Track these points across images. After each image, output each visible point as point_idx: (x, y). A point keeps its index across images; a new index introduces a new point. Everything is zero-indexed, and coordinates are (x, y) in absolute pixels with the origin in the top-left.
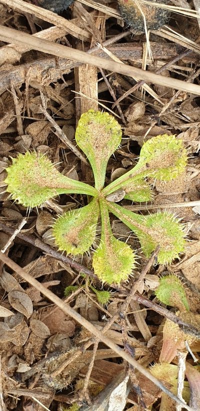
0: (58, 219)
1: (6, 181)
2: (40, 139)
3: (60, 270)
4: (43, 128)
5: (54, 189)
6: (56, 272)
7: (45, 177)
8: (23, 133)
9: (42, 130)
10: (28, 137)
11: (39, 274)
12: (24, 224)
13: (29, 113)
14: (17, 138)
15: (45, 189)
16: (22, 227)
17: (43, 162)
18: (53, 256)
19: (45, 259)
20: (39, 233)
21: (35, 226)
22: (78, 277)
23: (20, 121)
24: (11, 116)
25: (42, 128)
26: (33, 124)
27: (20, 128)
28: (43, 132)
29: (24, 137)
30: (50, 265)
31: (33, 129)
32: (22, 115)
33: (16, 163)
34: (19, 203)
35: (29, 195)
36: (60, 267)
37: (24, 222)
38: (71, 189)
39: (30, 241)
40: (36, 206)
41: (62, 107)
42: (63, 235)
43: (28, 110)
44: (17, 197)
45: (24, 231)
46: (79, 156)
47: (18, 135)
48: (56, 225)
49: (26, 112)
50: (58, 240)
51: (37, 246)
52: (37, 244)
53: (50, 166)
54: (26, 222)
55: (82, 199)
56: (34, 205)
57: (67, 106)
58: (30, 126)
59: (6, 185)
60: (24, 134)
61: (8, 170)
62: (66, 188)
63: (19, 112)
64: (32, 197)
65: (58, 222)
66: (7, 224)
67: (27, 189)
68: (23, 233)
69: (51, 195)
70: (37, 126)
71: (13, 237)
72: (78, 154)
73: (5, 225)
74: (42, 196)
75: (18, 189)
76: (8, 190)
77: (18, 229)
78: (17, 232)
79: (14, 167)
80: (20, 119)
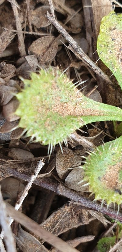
0: (89, 157)
1: (18, 112)
2: (47, 59)
3: (90, 220)
4: (50, 46)
5: (79, 118)
6: (86, 223)
7: (66, 103)
8: (25, 53)
9: (48, 48)
10: (33, 57)
11: (64, 228)
12: (42, 167)
13: (31, 27)
14: (20, 61)
15: (68, 118)
16: (39, 171)
17: (63, 83)
18: (84, 205)
19: (69, 207)
20: (60, 176)
21: (55, 168)
22: (113, 227)
23: (21, 39)
24: (10, 32)
25: (48, 45)
26: (38, 41)
27: (22, 48)
28: (50, 50)
29: (28, 58)
30: (77, 215)
31: (38, 47)
32: (23, 30)
33: (29, 86)
34: (37, 141)
35: (49, 128)
36: (90, 216)
37: (41, 164)
38: (100, 115)
39: (50, 188)
40: (59, 142)
41: (69, 18)
42: (99, 178)
43: (30, 24)
44: (33, 133)
45: (42, 176)
46: (100, 73)
47: (20, 57)
48: (87, 165)
49: (28, 27)
50: (94, 186)
51: (61, 193)
52: (61, 191)
53: (72, 88)
54: (43, 164)
55: (106, 126)
56: (57, 140)
57: (75, 16)
58: (34, 44)
59: (18, 118)
60: (27, 54)
61: (19, 96)
62: (94, 115)
63: (19, 27)
64: (53, 130)
65: (90, 162)
66: (19, 169)
67: (45, 121)
68: (40, 178)
69: (77, 125)
70: (42, 42)
71: (29, 186)
72: (98, 71)
73: (16, 169)
74: (66, 128)
75: (35, 122)
76: (21, 125)
77: (35, 174)
78: (33, 178)
79: (27, 92)
80: (22, 35)
